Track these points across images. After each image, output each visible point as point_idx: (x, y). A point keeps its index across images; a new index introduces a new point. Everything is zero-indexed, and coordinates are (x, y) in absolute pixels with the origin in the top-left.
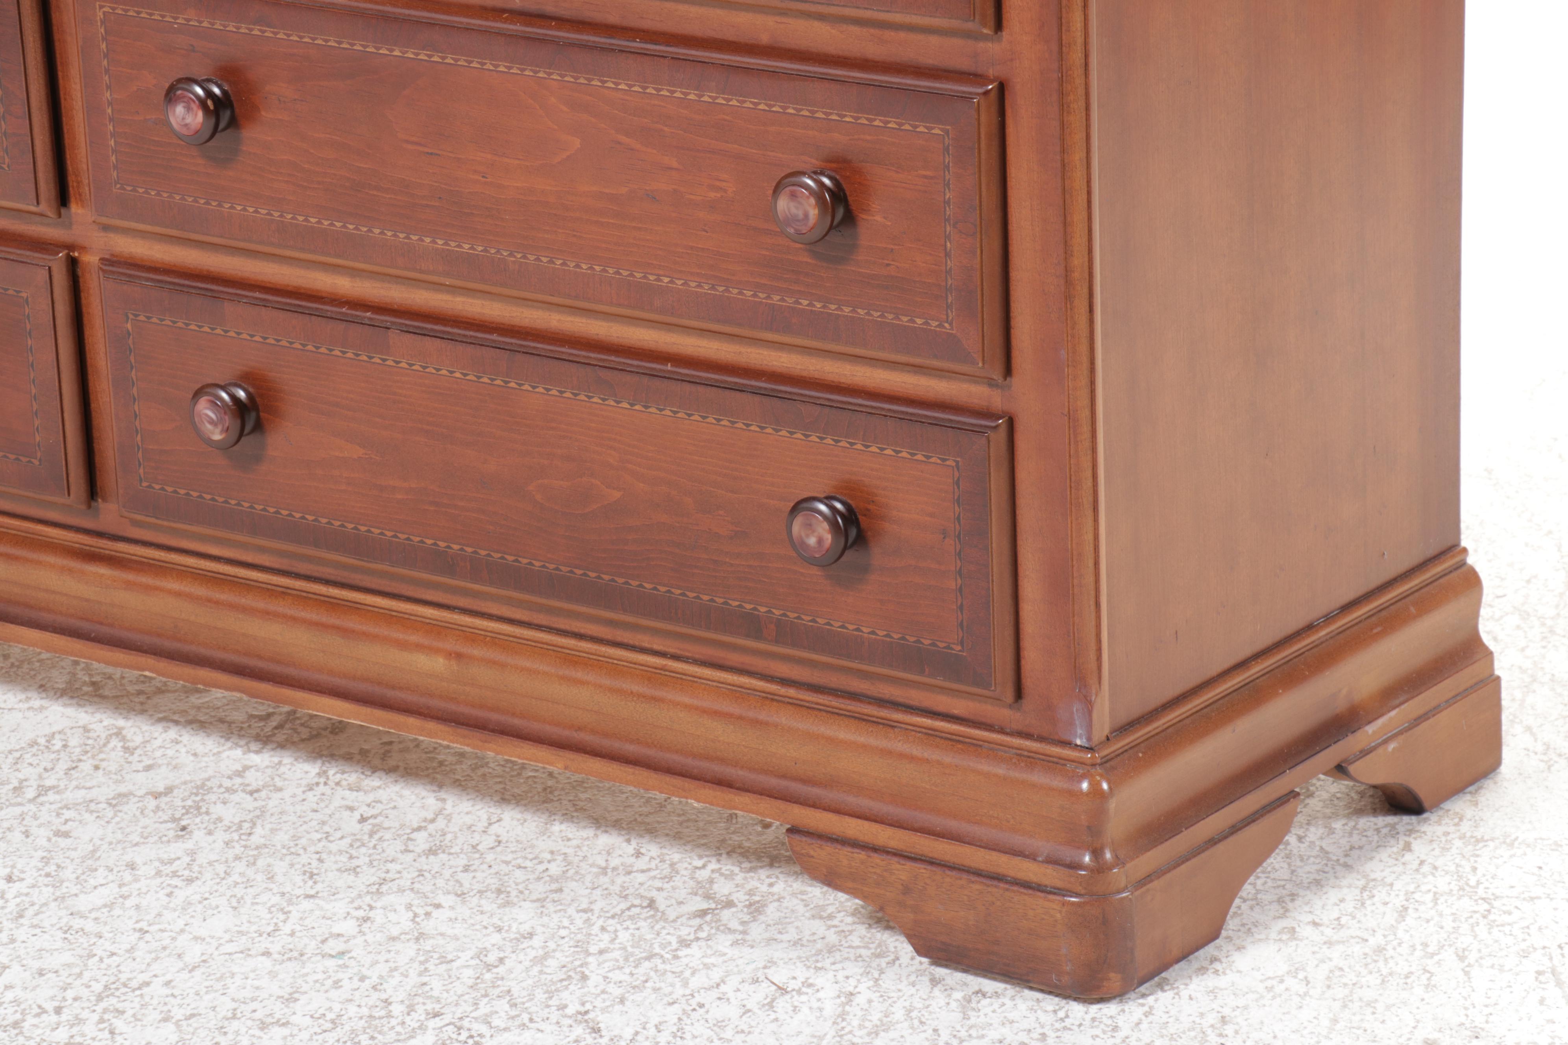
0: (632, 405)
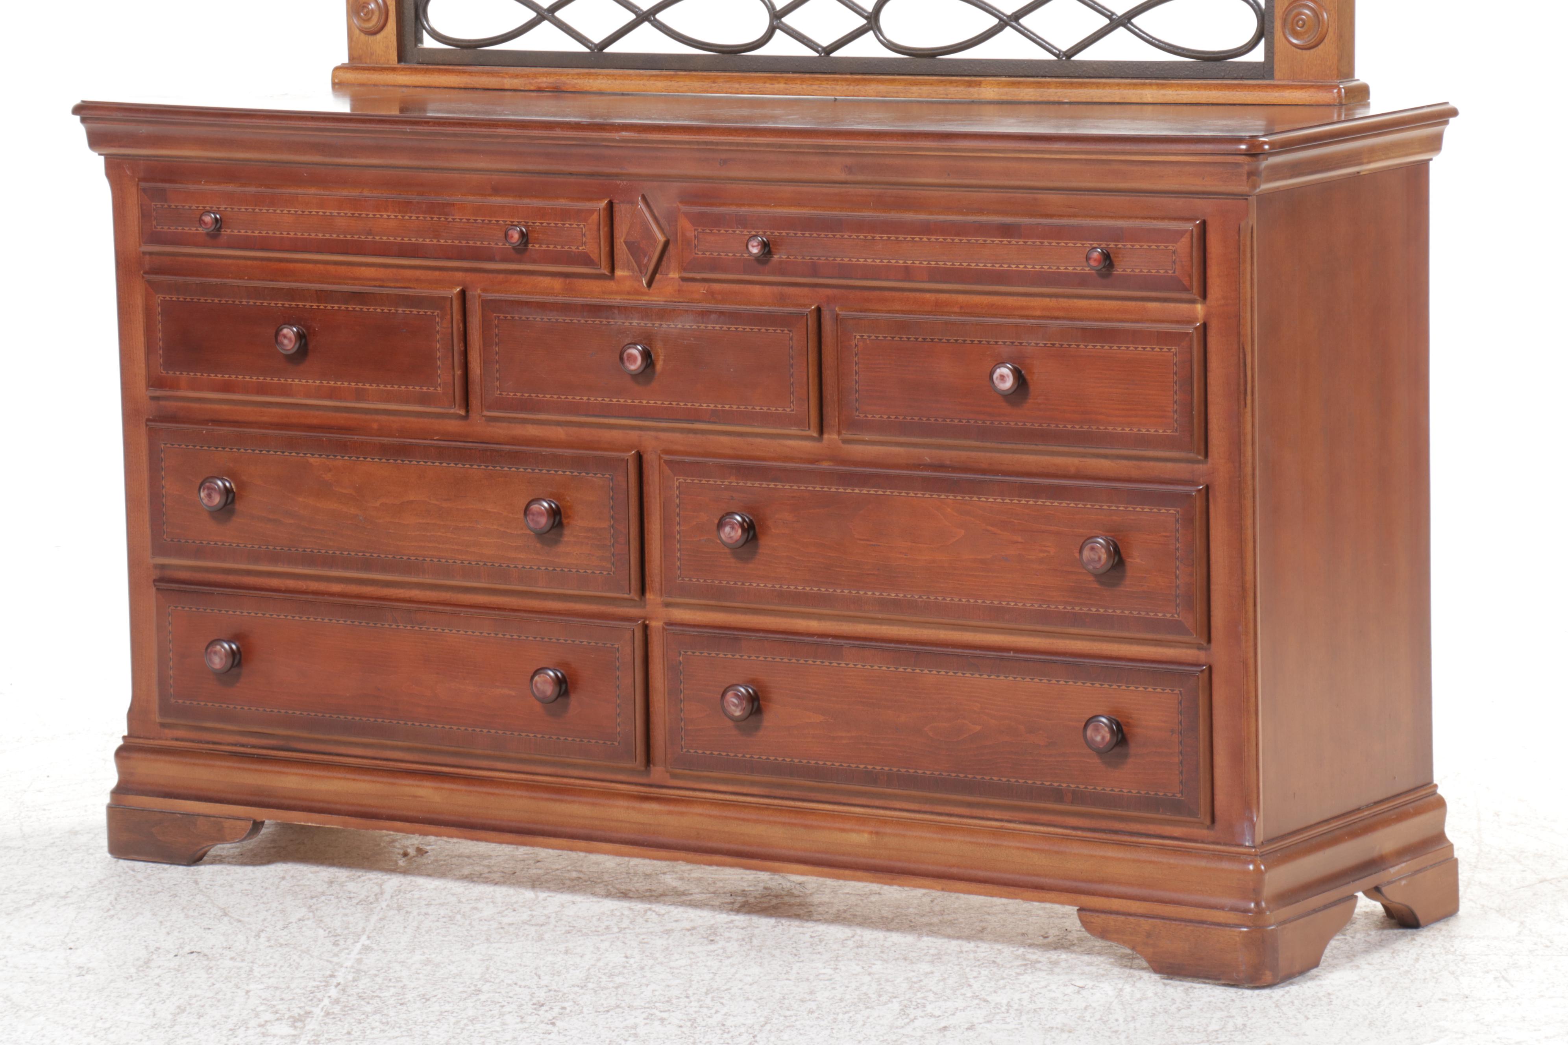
0: (989, 676)
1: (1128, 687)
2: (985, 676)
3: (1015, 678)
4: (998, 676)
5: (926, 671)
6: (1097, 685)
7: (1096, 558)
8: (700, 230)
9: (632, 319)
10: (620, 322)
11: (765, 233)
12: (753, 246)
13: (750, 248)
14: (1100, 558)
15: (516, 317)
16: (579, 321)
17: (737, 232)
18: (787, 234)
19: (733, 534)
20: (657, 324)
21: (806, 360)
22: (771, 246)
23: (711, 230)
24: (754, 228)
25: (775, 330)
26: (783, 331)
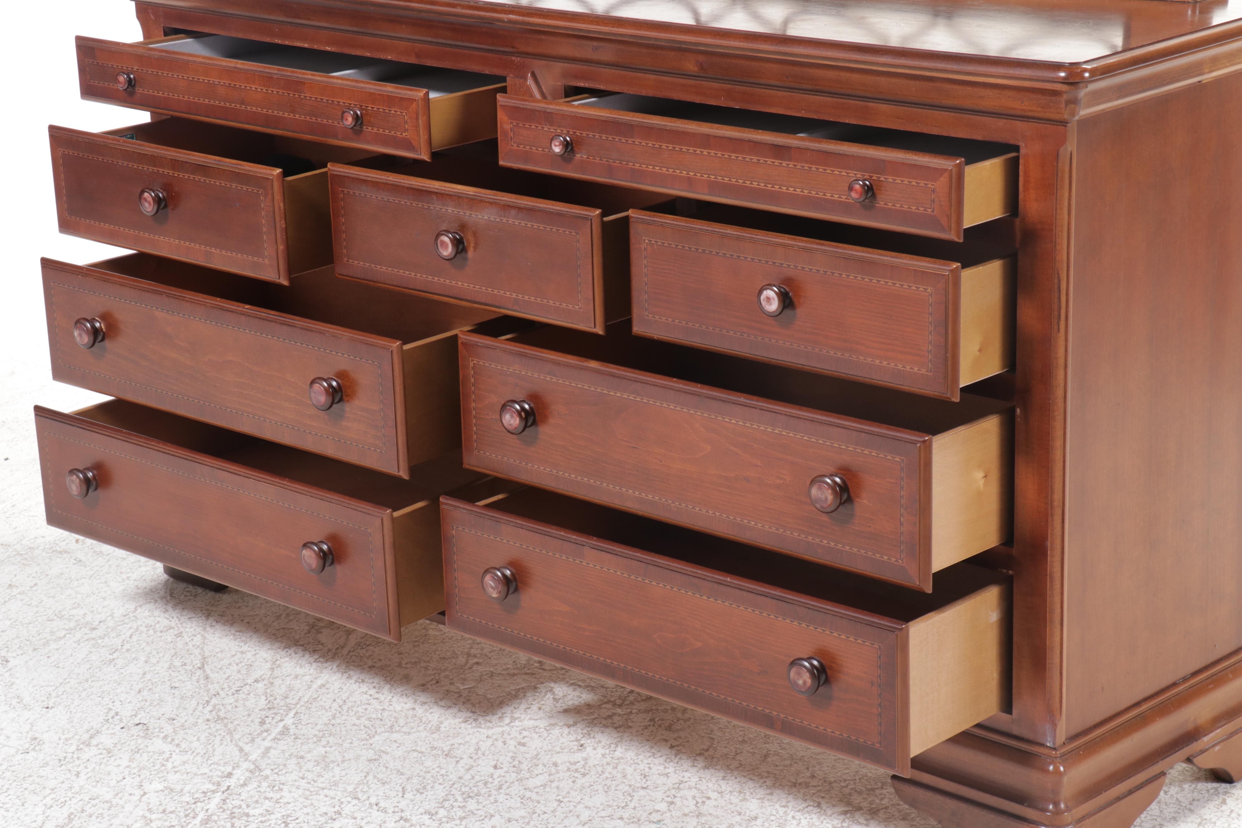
0: (709, 598)
1: (832, 633)
2: (705, 598)
3: (731, 604)
4: (716, 600)
5: (654, 583)
6: (804, 625)
7: (823, 498)
8: (514, 124)
9: (447, 206)
10: (438, 207)
11: (568, 132)
12: (555, 146)
13: (553, 147)
14: (826, 499)
15: (357, 192)
16: (406, 202)
17: (546, 129)
18: (587, 135)
19: (512, 422)
20: (468, 213)
21: (591, 263)
22: (574, 145)
23: (524, 125)
24: (559, 127)
25: (564, 231)
26: (570, 232)
